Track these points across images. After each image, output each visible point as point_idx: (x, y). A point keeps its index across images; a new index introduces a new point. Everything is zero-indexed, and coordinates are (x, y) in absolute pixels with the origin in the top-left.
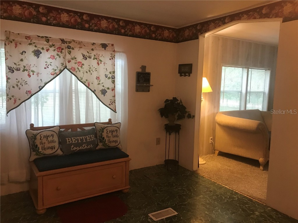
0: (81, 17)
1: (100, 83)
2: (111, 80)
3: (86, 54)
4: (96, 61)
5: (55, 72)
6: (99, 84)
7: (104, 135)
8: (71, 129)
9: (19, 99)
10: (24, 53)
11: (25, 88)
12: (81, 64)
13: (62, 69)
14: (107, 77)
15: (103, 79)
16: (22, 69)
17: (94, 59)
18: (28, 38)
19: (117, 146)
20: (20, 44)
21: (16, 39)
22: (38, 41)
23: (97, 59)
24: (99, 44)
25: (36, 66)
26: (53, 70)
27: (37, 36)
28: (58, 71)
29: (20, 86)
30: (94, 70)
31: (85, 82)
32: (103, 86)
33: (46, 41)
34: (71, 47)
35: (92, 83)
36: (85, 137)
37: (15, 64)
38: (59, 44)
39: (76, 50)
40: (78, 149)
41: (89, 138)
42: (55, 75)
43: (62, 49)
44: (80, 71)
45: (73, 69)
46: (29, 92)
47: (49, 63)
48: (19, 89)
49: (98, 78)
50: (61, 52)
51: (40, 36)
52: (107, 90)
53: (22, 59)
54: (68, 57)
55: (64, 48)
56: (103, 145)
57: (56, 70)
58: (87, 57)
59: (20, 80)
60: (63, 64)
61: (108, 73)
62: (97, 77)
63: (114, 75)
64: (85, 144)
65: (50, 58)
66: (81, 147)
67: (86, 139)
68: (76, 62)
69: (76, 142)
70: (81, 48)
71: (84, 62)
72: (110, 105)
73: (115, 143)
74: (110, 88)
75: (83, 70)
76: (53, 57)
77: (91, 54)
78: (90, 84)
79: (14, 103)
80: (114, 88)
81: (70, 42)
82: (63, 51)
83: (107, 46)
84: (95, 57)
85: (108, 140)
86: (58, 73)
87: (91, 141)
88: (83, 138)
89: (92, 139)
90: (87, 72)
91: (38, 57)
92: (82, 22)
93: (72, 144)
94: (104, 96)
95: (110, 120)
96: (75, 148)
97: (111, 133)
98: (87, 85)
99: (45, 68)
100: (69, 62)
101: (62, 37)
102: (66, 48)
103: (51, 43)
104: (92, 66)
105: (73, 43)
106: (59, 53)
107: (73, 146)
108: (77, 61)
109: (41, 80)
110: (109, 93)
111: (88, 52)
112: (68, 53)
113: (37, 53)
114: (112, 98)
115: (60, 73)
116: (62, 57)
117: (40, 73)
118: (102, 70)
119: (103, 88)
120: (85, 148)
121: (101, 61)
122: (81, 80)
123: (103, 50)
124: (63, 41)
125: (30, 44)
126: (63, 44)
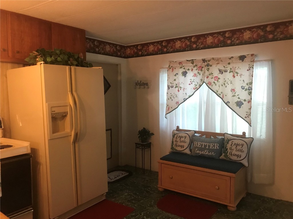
0: (224, 35)
1: (235, 95)
2: (247, 91)
3: (222, 68)
4: (232, 74)
5: (196, 87)
6: (233, 96)
7: (229, 146)
8: (205, 135)
9: (172, 108)
10: (177, 75)
11: (176, 100)
12: (217, 78)
13: (201, 84)
14: (244, 88)
15: (238, 90)
16: (174, 86)
17: (230, 72)
18: (180, 63)
19: (241, 162)
20: (175, 68)
21: (173, 66)
22: (186, 65)
23: (232, 72)
24: (238, 57)
25: (183, 84)
26: (195, 86)
27: (187, 60)
28: (198, 86)
29: (172, 98)
30: (229, 83)
31: (220, 94)
32: (239, 98)
33: (192, 63)
34: (210, 65)
35: (226, 96)
36: (209, 144)
37: (171, 83)
38: (200, 64)
39: (214, 66)
40: (201, 153)
41: (212, 146)
42: (196, 89)
43: (202, 68)
44: (216, 85)
45: (209, 83)
46: (178, 102)
47: (192, 80)
48: (172, 100)
49: (233, 90)
50: (201, 70)
51: (188, 60)
52: (243, 102)
53: (175, 79)
54: (207, 73)
55: (204, 66)
56: (225, 156)
57: (196, 85)
58: (223, 71)
59: (173, 94)
60: (202, 80)
61: (244, 85)
62: (231, 89)
63: (250, 86)
64: (207, 151)
65: (194, 76)
66: (203, 152)
67: (209, 146)
68: (212, 77)
69: (200, 146)
70: (219, 64)
71: (220, 76)
72: (246, 117)
73: (237, 157)
74: (246, 100)
75: (219, 83)
76: (195, 75)
77: (227, 68)
78: (224, 96)
79: (168, 110)
80: (250, 100)
81: (209, 61)
82: (203, 69)
83: (246, 57)
84: (231, 70)
85: (230, 153)
86: (198, 88)
87: (214, 149)
88: (207, 144)
89: (215, 148)
90: (222, 85)
91: (185, 77)
92: (224, 40)
93: (196, 147)
94: (240, 108)
95: (244, 133)
96: (198, 152)
97: (235, 146)
98: (222, 97)
99: (190, 84)
100: (207, 77)
101: (204, 58)
102: (205, 66)
103: (194, 64)
104: (228, 79)
105: (212, 60)
106: (200, 71)
107: (197, 149)
108: (214, 76)
109: (186, 93)
110: (245, 104)
111: (224, 67)
112: (207, 70)
113: (185, 74)
114: (248, 111)
115: (200, 87)
116: (201, 74)
117: (186, 88)
118: (238, 83)
119: (239, 100)
120: (207, 153)
121: (237, 73)
122: (217, 93)
123: (240, 62)
124: (204, 61)
125: (181, 68)
126: (204, 63)
